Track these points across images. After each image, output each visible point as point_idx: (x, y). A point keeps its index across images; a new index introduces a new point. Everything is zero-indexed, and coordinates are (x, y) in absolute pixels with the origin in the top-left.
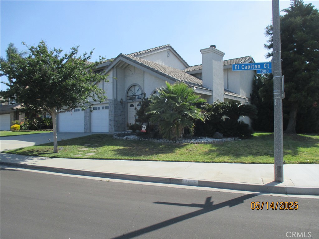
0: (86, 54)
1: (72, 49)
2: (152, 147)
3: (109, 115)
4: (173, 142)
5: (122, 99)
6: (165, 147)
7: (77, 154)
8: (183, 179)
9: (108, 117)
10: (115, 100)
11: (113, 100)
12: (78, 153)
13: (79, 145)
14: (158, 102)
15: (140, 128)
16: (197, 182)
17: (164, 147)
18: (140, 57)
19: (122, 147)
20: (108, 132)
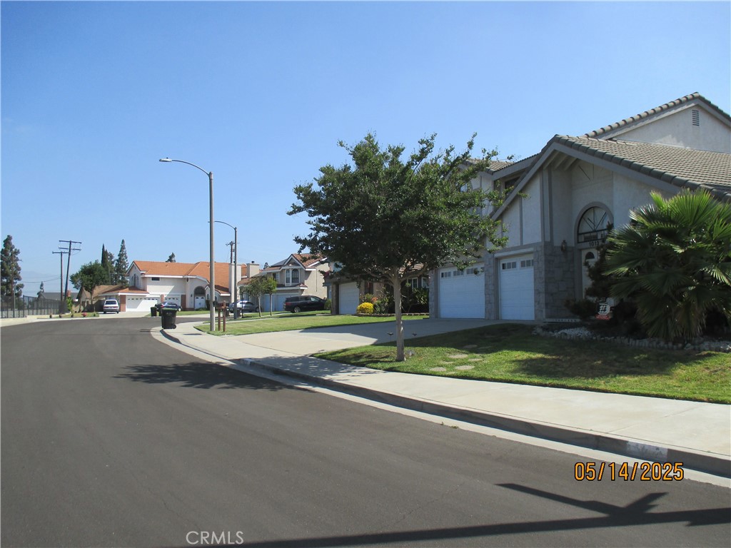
0: (452, 149)
1: (421, 143)
2: (614, 357)
3: (535, 279)
4: (675, 346)
5: (564, 242)
6: (648, 359)
7: (439, 366)
8: (630, 440)
9: (532, 285)
10: (547, 245)
11: (543, 244)
12: (442, 362)
13: (451, 347)
14: (631, 245)
15: (594, 309)
16: (665, 453)
17: (645, 359)
18: (610, 136)
19: (540, 355)
20: (533, 318)
